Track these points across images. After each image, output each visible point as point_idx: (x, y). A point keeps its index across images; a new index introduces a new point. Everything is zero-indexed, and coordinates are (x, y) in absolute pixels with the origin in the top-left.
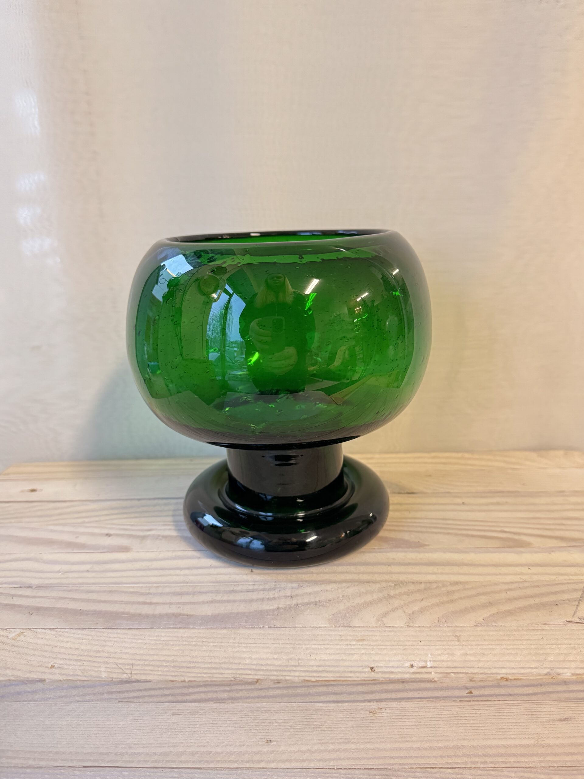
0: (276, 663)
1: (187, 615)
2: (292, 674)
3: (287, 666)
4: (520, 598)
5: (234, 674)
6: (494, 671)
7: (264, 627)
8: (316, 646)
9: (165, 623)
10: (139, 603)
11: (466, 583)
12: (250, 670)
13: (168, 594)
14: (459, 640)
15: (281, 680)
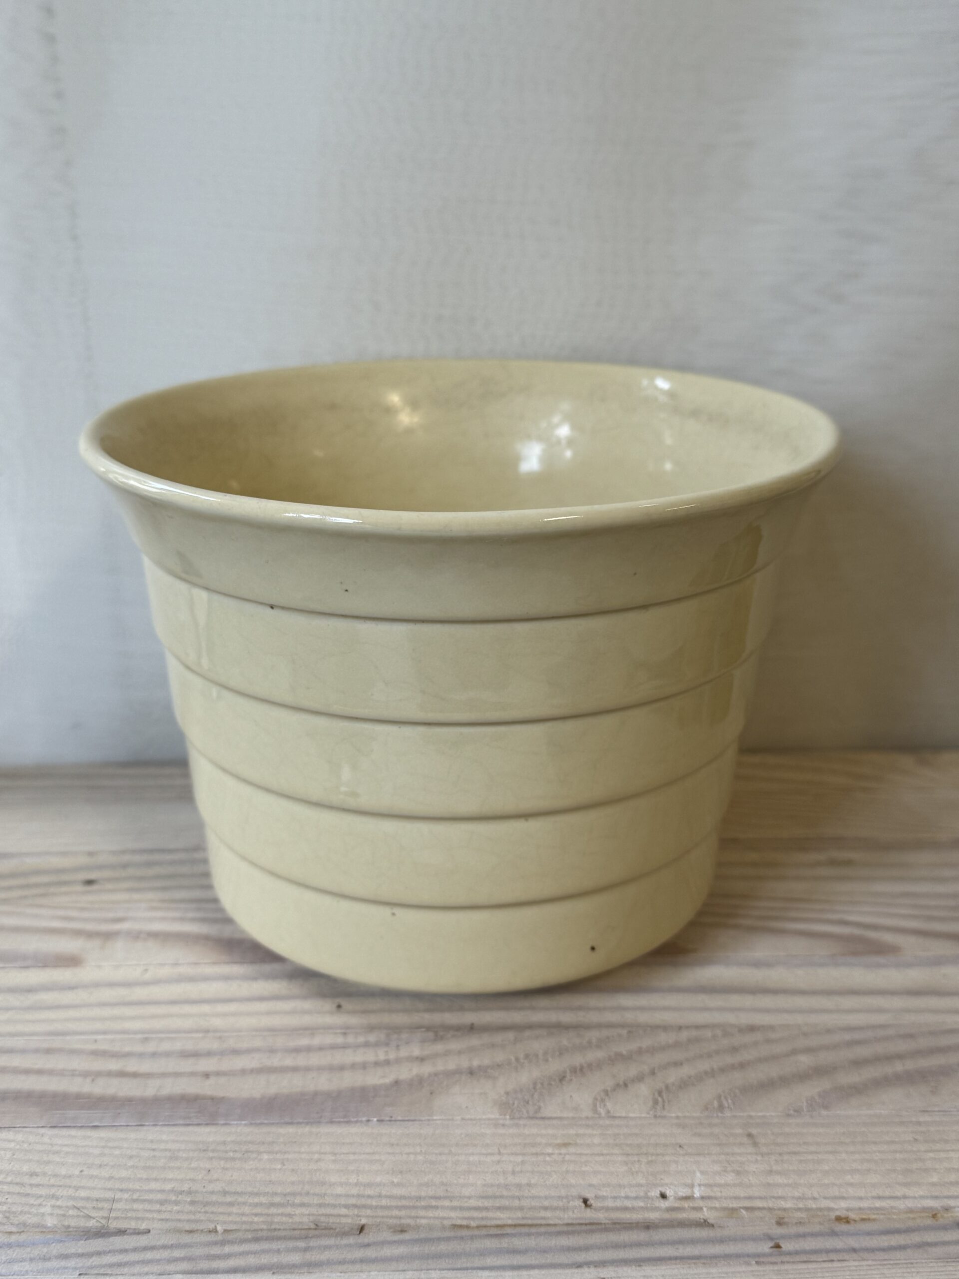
0: (397, 1191)
1: (212, 1099)
2: (430, 1214)
3: (419, 1198)
4: (877, 1059)
5: (313, 1215)
6: (825, 1204)
7: (368, 1121)
8: (476, 1158)
9: (167, 1114)
10: (110, 1074)
11: (771, 1028)
12: (346, 1206)
13: (168, 1054)
14: (755, 1144)
15: (409, 1225)
